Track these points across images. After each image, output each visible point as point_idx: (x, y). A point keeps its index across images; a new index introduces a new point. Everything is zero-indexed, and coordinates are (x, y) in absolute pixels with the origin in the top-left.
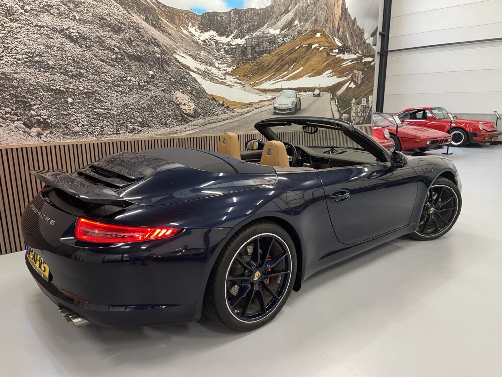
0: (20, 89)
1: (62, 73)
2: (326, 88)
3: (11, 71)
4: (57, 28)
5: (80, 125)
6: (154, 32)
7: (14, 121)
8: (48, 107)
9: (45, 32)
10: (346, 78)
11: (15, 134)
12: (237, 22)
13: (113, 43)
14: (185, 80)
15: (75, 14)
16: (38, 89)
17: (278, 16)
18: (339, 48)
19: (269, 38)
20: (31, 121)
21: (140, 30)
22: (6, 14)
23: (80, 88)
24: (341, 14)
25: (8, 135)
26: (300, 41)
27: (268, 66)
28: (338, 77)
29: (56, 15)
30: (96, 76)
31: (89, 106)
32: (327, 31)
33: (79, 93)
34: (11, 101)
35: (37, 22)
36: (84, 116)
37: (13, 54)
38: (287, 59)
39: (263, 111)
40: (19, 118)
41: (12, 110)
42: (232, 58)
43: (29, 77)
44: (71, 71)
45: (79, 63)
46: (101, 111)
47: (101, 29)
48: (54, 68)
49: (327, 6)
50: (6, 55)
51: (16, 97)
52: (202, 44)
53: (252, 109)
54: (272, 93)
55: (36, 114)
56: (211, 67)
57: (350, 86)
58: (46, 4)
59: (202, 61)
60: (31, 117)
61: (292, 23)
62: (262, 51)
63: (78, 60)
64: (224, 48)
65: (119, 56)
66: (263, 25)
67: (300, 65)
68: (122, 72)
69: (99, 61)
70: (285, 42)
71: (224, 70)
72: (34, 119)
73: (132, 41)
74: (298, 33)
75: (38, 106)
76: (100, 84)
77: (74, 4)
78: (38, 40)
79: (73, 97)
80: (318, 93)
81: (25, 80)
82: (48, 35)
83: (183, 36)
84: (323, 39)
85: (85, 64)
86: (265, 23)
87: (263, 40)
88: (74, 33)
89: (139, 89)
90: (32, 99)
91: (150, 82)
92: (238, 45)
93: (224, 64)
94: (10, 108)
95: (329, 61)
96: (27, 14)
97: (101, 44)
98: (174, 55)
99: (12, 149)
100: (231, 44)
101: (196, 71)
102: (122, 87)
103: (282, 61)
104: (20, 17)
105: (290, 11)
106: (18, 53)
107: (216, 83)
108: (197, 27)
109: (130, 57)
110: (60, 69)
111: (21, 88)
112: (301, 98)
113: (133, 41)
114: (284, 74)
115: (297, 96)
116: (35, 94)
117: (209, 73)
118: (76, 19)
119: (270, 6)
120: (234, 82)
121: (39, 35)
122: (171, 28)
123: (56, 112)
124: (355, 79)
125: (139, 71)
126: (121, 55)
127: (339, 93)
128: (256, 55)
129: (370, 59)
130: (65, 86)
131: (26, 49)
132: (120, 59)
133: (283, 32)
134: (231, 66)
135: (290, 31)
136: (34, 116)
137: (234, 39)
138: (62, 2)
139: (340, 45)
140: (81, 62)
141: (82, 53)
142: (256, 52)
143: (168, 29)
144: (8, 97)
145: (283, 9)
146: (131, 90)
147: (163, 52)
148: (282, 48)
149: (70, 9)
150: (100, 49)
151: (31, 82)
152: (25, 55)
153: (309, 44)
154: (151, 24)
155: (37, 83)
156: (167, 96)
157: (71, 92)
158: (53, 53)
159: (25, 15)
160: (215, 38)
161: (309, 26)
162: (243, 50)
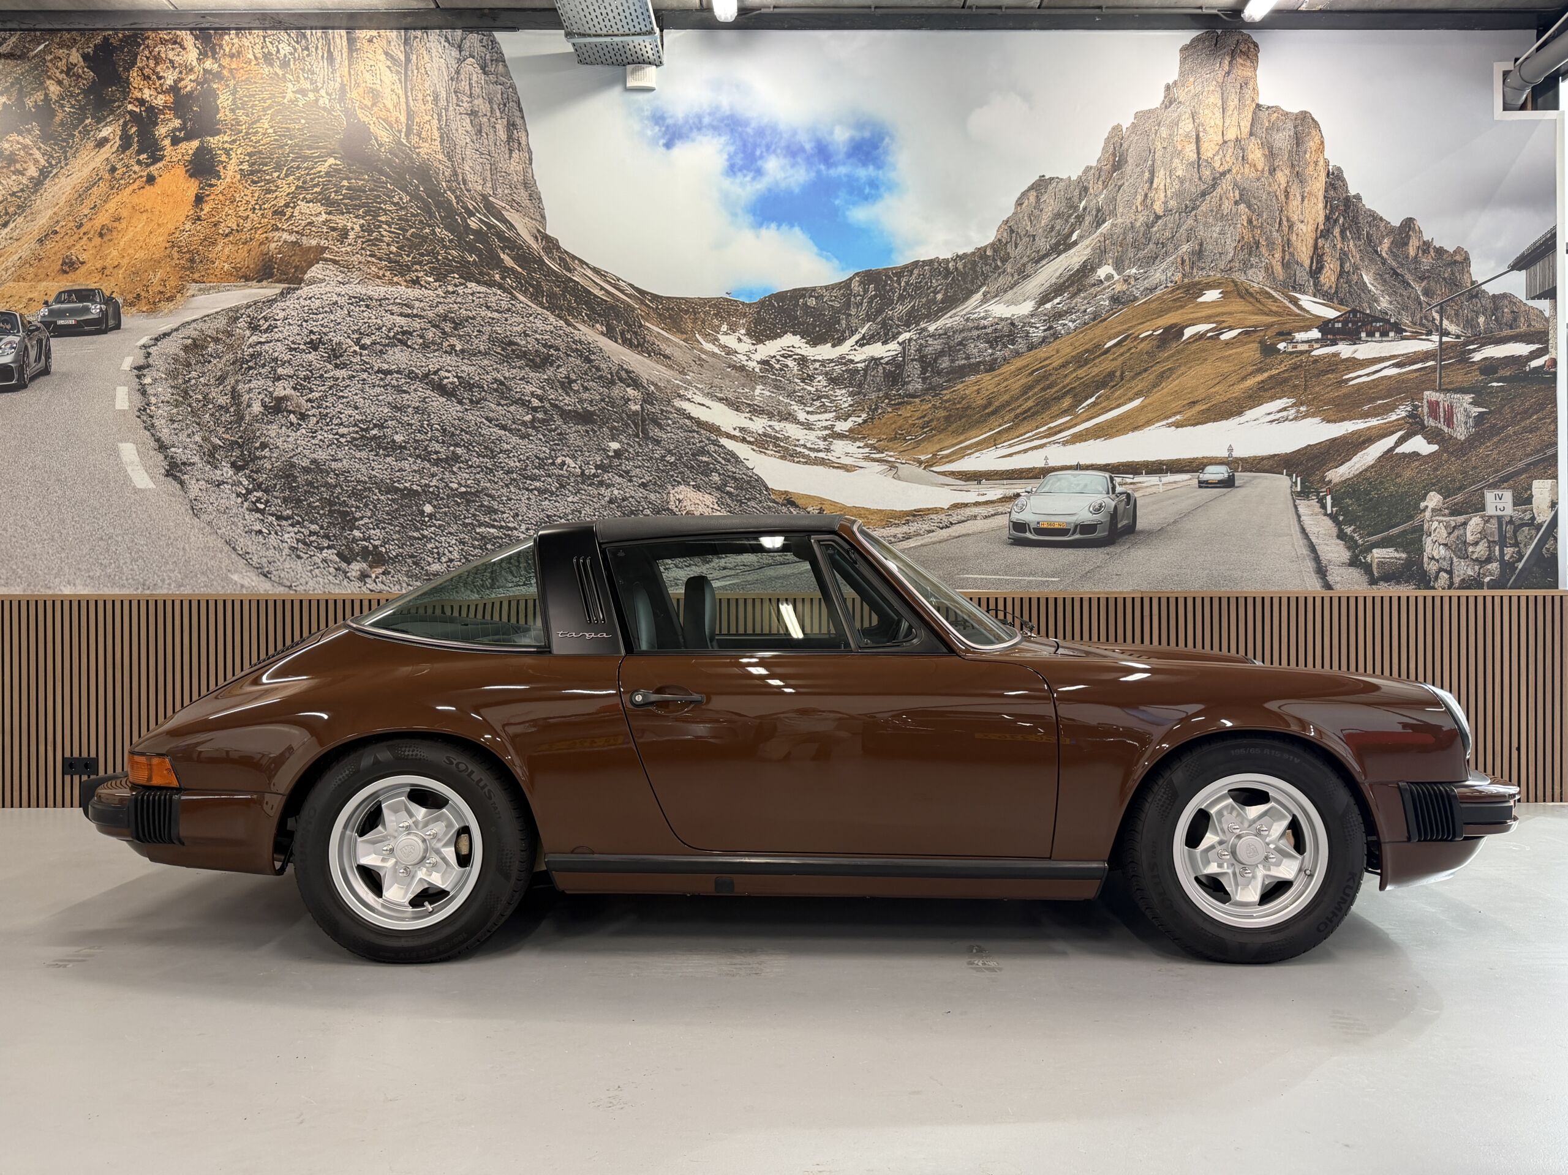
0: (338, 490)
1: (419, 456)
2: (1263, 459)
3: (327, 457)
4: (417, 371)
5: (444, 559)
6: (625, 355)
7: (321, 549)
8: (384, 523)
9: (394, 382)
10: (1374, 422)
11: (321, 573)
12: (870, 302)
13: (529, 389)
14: (705, 459)
15: (453, 341)
16: (370, 489)
17: (1024, 265)
18: (1326, 327)
19: (989, 330)
20: (351, 550)
21: (593, 357)
22: (329, 357)
23: (451, 485)
24: (1327, 218)
25: (310, 574)
26: (1122, 323)
27: (986, 407)
28: (1328, 422)
29: (417, 347)
30: (486, 460)
31: (467, 521)
32: (1256, 279)
33: (448, 496)
34: (321, 512)
35: (380, 365)
36: (454, 542)
37: (333, 426)
38: (1067, 381)
39: (969, 535)
40: (331, 543)
41: (322, 527)
42: (851, 394)
43: (357, 466)
44: (437, 453)
45: (453, 434)
46: (492, 530)
47: (505, 364)
48: (405, 448)
49: (1249, 207)
50: (322, 429)
51: (331, 503)
52: (757, 370)
53: (926, 527)
54: (1005, 482)
55: (361, 535)
56: (782, 424)
57: (1406, 448)
58: (399, 330)
59: (756, 411)
60: (353, 542)
61: (1086, 276)
62: (963, 367)
63: (453, 429)
64: (826, 374)
65: (540, 415)
66: (967, 298)
67: (1130, 394)
68: (544, 449)
69: (496, 430)
70: (1056, 336)
71: (826, 428)
72: (358, 545)
73: (571, 382)
74: (1115, 300)
75: (366, 520)
76: (494, 476)
77: (454, 322)
78: (380, 398)
79: (436, 503)
80: (1226, 475)
81: (349, 472)
82: (398, 386)
83: (703, 356)
84: (1237, 305)
85: (466, 437)
86: (977, 291)
87: (964, 339)
88: (448, 378)
89: (583, 483)
90: (358, 507)
91: (610, 466)
92: (875, 361)
93: (825, 412)
94: (318, 524)
95: (1274, 372)
96: (365, 352)
97: (503, 393)
98: (678, 403)
99: (310, 601)
100: (852, 361)
101: (737, 433)
102: (543, 479)
103: (1044, 389)
104: (352, 359)
105: (1075, 243)
106: (341, 424)
107: (798, 462)
108: (743, 331)
109: (565, 415)
110: (415, 449)
111: (342, 488)
112: (1137, 495)
113: (575, 381)
114: (1052, 425)
115: (1119, 489)
116: (365, 497)
117: (777, 438)
118: (456, 351)
119: (992, 245)
120: (860, 456)
121: (382, 389)
122: (672, 342)
123: (399, 532)
124: (1430, 422)
125: (585, 445)
126: (545, 413)
127: (1339, 473)
128: (937, 380)
129: (1521, 349)
130: (422, 481)
131: (357, 416)
132: (543, 421)
133: (1048, 306)
134: (850, 416)
135: (1078, 299)
136: (357, 540)
137: (862, 345)
138: (430, 322)
139: (1331, 313)
140: (458, 432)
141: (461, 414)
142: (939, 373)
143: (663, 346)
144: (317, 504)
145: (1043, 244)
146: (562, 486)
147: (648, 399)
148: (1043, 352)
149: (444, 333)
150: (499, 404)
151: (359, 476)
152: (354, 426)
153: (1167, 330)
154: (620, 341)
155: (370, 478)
156: (652, 496)
157: (432, 493)
158: (406, 419)
159: (361, 355)
160: (798, 351)
161: (1163, 274)
162: (894, 373)
